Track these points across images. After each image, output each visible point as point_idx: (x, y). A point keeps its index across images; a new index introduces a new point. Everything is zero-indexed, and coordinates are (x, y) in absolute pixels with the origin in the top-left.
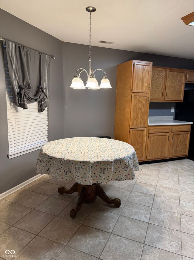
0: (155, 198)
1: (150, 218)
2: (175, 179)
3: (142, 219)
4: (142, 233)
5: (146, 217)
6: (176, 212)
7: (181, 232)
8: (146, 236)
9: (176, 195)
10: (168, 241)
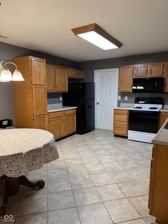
0: (68, 170)
1: (71, 186)
2: (75, 151)
3: (66, 189)
4: (71, 199)
5: (68, 186)
6: (86, 174)
7: (95, 187)
8: (75, 201)
9: (80, 162)
10: (90, 197)
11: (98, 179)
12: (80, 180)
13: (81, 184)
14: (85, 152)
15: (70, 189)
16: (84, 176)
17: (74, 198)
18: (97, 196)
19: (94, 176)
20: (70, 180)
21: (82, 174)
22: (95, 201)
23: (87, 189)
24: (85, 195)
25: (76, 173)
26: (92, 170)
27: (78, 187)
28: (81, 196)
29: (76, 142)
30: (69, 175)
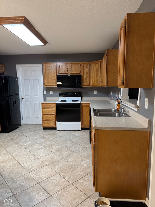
0: (2, 174)
1: (12, 191)
3: (6, 196)
5: (8, 193)
7: (38, 183)
9: (15, 162)
11: (39, 174)
12: (20, 181)
13: (23, 186)
14: (17, 150)
15: (11, 194)
16: (24, 176)
17: (19, 204)
18: (43, 191)
19: (34, 173)
20: (8, 185)
21: (21, 174)
22: (43, 198)
23: (30, 188)
24: (30, 196)
25: (13, 175)
26: (30, 167)
27: (20, 189)
28: (26, 198)
29: (4, 142)
30: (6, 180)
